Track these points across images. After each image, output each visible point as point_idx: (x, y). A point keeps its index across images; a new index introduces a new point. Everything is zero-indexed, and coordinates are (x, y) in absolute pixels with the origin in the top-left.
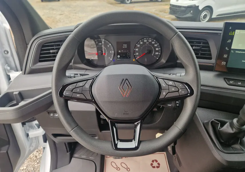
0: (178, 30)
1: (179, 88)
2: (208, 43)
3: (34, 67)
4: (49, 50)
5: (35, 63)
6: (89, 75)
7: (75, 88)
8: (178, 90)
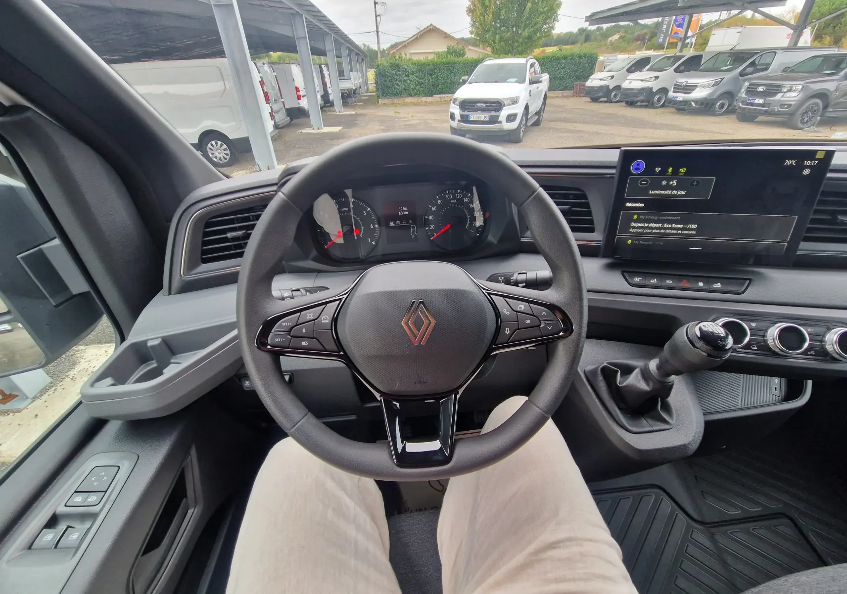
0: (523, 172)
1: (541, 320)
2: (584, 197)
3: (191, 277)
4: (224, 231)
5: (191, 265)
6: (328, 289)
7: (296, 326)
8: (538, 323)
